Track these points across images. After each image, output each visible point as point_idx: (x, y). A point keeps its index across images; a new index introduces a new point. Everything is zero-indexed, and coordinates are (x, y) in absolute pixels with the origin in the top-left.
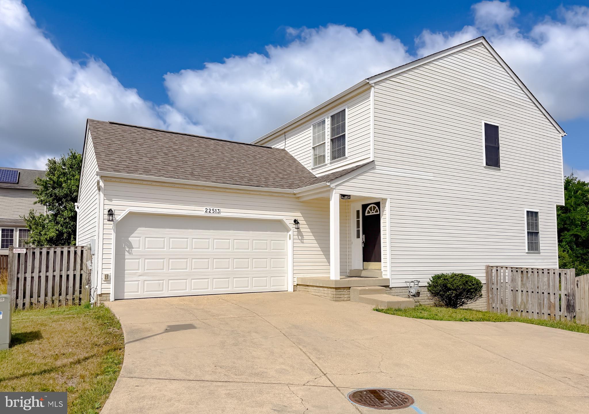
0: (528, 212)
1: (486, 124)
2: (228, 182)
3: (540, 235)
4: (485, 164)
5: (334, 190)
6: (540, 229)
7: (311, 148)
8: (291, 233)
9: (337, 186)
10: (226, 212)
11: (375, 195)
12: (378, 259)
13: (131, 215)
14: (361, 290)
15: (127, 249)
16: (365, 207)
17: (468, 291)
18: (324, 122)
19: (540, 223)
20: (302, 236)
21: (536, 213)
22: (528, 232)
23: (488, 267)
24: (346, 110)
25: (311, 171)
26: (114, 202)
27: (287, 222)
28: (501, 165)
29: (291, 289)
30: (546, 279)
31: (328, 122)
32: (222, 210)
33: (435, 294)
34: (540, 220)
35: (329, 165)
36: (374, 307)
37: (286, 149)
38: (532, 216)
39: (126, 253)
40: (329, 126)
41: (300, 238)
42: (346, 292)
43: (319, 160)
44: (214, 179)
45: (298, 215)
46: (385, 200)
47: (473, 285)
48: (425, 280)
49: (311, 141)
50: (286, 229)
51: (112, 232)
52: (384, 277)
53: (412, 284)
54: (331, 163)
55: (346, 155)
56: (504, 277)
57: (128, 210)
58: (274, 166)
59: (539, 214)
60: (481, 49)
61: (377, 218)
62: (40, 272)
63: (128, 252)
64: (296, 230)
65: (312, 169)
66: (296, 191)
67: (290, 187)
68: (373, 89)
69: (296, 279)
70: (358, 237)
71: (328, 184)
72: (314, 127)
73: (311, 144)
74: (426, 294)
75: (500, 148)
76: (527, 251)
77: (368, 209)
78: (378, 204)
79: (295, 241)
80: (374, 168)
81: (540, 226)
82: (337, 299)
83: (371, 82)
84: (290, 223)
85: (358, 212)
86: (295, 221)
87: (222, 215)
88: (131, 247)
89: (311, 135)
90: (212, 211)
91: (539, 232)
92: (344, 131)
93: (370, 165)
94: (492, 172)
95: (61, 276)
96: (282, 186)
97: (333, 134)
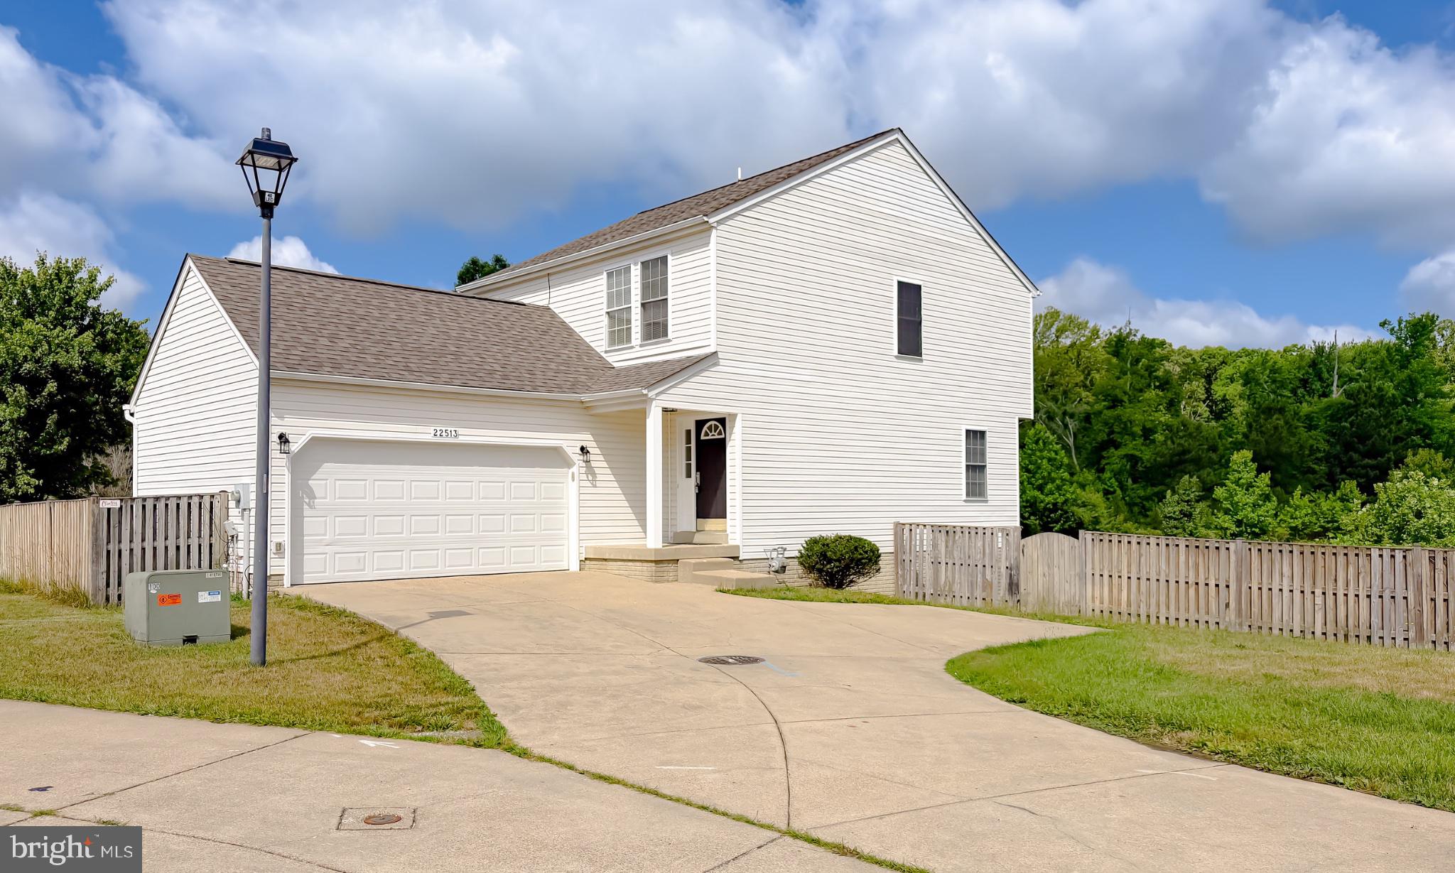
0: (968, 432)
1: (900, 283)
2: (471, 383)
3: (988, 470)
4: (895, 352)
5: (654, 402)
6: (988, 460)
7: (603, 312)
8: (575, 469)
9: (657, 394)
10: (469, 435)
11: (718, 408)
12: (722, 515)
13: (315, 441)
14: (695, 564)
15: (307, 500)
16: (700, 424)
17: (858, 562)
18: (628, 269)
19: (988, 450)
20: (594, 474)
21: (983, 433)
22: (967, 466)
23: (897, 524)
24: (670, 258)
25: (603, 355)
26: (288, 421)
27: (569, 451)
28: (924, 351)
29: (575, 567)
31: (636, 272)
32: (460, 431)
33: (810, 568)
34: (988, 445)
35: (638, 348)
36: (716, 587)
37: (551, 306)
38: (976, 437)
39: (306, 507)
40: (639, 279)
41: (590, 478)
42: (672, 567)
43: (619, 335)
44: (445, 377)
45: (587, 439)
46: (734, 416)
47: (866, 552)
48: (795, 548)
49: (605, 300)
50: (568, 463)
51: (286, 472)
52: (731, 543)
53: (774, 555)
54: (641, 346)
55: (670, 335)
56: (922, 541)
57: (311, 433)
58: (537, 344)
59: (988, 434)
61: (720, 446)
62: (143, 540)
63: (308, 504)
64: (584, 465)
65: (606, 352)
66: (585, 397)
67: (573, 389)
68: (714, 231)
69: (583, 550)
70: (689, 475)
71: (645, 392)
72: (610, 275)
73: (605, 306)
74: (795, 569)
75: (923, 323)
76: (964, 497)
77: (705, 428)
78: (722, 421)
79: (583, 484)
80: (716, 364)
81: (988, 455)
82: (657, 579)
83: (711, 221)
84: (573, 452)
85: (688, 432)
86: (582, 449)
87: (461, 439)
88: (312, 496)
89: (604, 287)
90: (444, 434)
91: (985, 466)
92: (666, 293)
93: (710, 359)
94: (908, 365)
95: (178, 548)
96: (560, 388)
97: (644, 295)
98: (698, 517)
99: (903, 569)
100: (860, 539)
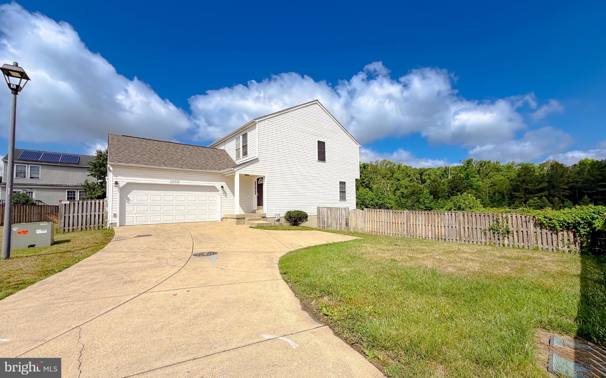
0: (340, 182)
1: (318, 141)
2: (183, 167)
3: (346, 193)
4: (317, 160)
5: (236, 172)
6: (346, 190)
7: (235, 150)
8: (220, 192)
9: (237, 170)
10: (182, 182)
11: (259, 174)
12: (262, 205)
13: (128, 184)
14: (248, 219)
15: (127, 201)
16: (258, 179)
17: (300, 218)
18: (240, 137)
19: (346, 187)
20: (226, 194)
21: (345, 183)
22: (340, 192)
23: (318, 207)
24: (248, 133)
25: (235, 161)
26: (119, 178)
27: (217, 187)
28: (326, 160)
29: (220, 220)
30: (338, 212)
31: (241, 137)
32: (180, 181)
33: (287, 220)
34: (346, 186)
35: (242, 159)
36: (249, 226)
37: (225, 149)
38: (342, 184)
39: (126, 203)
40: (242, 140)
41: (225, 195)
42: (242, 220)
43: (238, 156)
44: (176, 165)
45: (224, 184)
46: (265, 176)
47: (302, 215)
48: (283, 214)
49: (235, 146)
50: (217, 191)
51: (118, 193)
52: (264, 213)
53: (276, 216)
54: (242, 158)
55: (248, 154)
56: (324, 212)
57: (126, 182)
58: (214, 158)
59: (346, 183)
60: (316, 105)
61: (262, 185)
62: (78, 213)
63: (127, 202)
64: (223, 191)
65: (236, 160)
66: (221, 172)
67: (219, 169)
68: (257, 124)
69: (222, 215)
70: (256, 194)
71: (233, 169)
72: (236, 139)
73: (235, 148)
74: (283, 221)
75: (326, 152)
76: (339, 200)
77: (259, 181)
78: (262, 178)
79: (222, 196)
80: (258, 161)
81: (346, 188)
82: (238, 223)
83: (256, 121)
84: (219, 187)
85: (256, 182)
86: (222, 186)
87: (180, 183)
88: (129, 200)
89: (235, 143)
90: (174, 182)
91: (345, 192)
92: (247, 143)
93: (256, 160)
94: (321, 163)
95: (91, 215)
96: (215, 169)
97: (243, 144)
98: (258, 206)
99: (320, 220)
100: (301, 211)
